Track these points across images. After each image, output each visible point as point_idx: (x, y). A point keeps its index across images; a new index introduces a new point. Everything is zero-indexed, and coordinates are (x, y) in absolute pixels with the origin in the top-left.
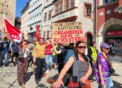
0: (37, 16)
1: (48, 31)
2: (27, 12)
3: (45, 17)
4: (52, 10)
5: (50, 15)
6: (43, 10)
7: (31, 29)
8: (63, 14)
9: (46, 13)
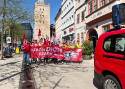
0: (69, 19)
1: (82, 33)
2: (60, 18)
3: (78, 19)
4: (85, 10)
5: (83, 16)
6: (75, 13)
7: (65, 33)
8: (99, 12)
9: (79, 15)
